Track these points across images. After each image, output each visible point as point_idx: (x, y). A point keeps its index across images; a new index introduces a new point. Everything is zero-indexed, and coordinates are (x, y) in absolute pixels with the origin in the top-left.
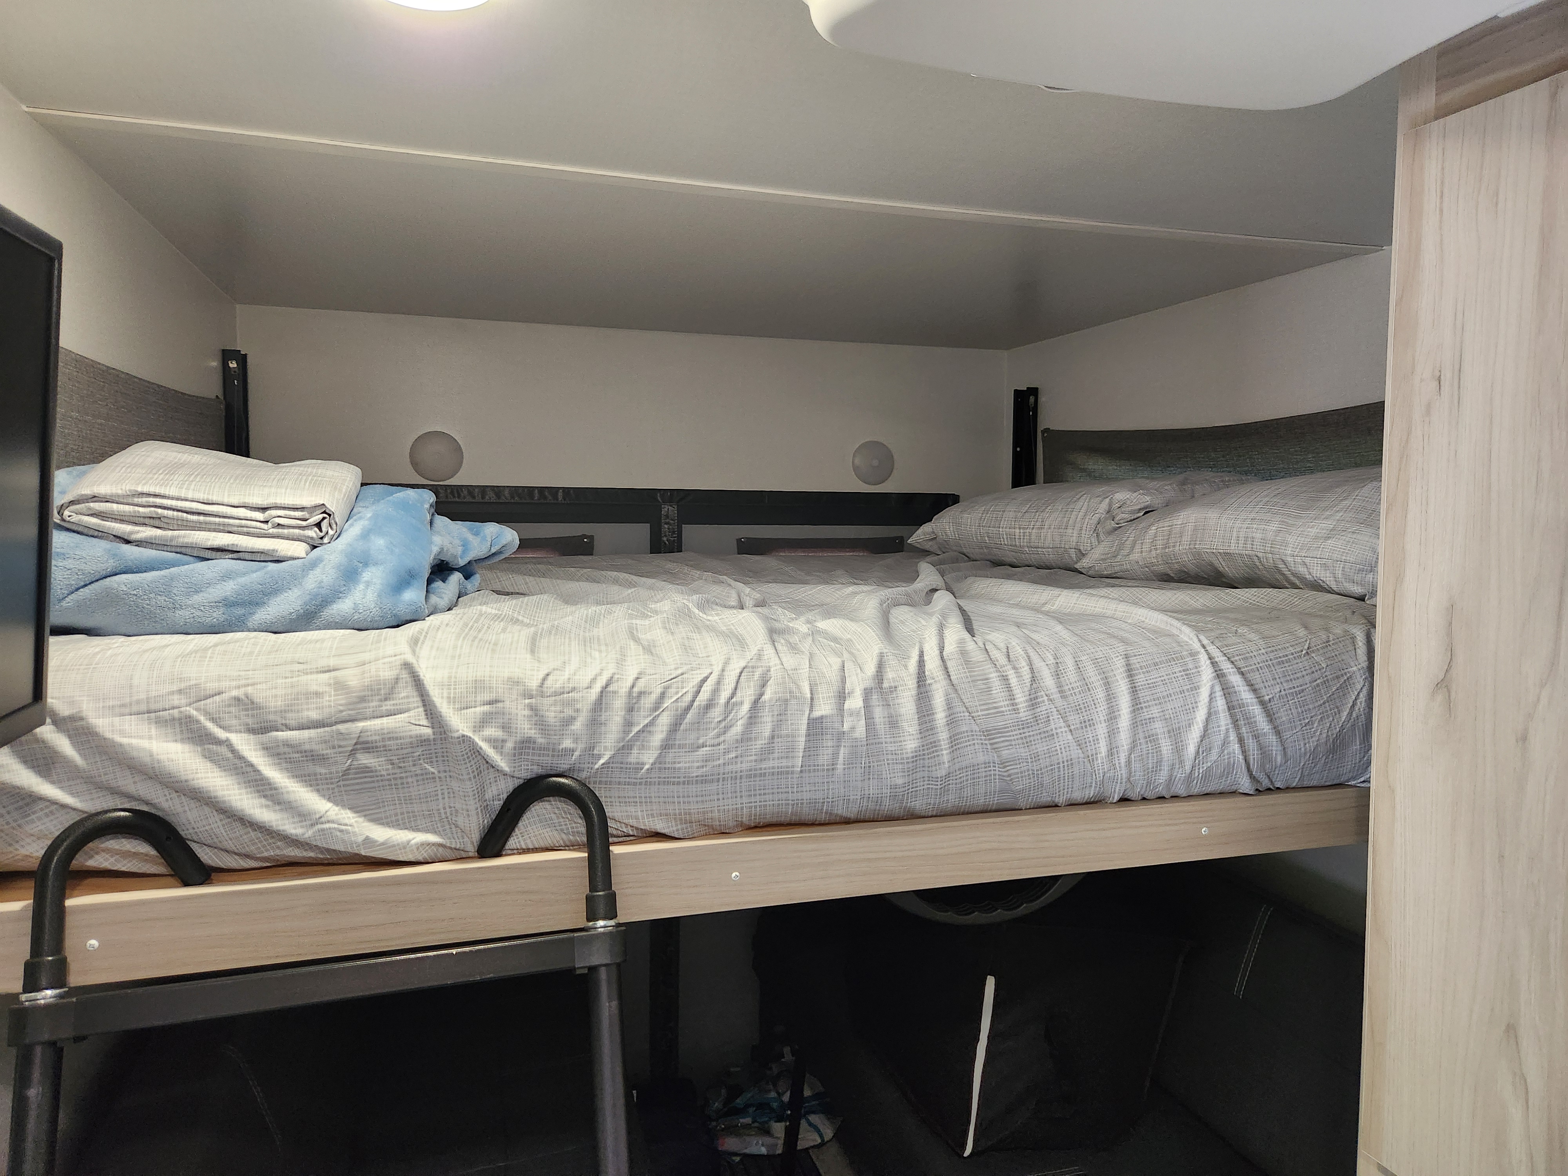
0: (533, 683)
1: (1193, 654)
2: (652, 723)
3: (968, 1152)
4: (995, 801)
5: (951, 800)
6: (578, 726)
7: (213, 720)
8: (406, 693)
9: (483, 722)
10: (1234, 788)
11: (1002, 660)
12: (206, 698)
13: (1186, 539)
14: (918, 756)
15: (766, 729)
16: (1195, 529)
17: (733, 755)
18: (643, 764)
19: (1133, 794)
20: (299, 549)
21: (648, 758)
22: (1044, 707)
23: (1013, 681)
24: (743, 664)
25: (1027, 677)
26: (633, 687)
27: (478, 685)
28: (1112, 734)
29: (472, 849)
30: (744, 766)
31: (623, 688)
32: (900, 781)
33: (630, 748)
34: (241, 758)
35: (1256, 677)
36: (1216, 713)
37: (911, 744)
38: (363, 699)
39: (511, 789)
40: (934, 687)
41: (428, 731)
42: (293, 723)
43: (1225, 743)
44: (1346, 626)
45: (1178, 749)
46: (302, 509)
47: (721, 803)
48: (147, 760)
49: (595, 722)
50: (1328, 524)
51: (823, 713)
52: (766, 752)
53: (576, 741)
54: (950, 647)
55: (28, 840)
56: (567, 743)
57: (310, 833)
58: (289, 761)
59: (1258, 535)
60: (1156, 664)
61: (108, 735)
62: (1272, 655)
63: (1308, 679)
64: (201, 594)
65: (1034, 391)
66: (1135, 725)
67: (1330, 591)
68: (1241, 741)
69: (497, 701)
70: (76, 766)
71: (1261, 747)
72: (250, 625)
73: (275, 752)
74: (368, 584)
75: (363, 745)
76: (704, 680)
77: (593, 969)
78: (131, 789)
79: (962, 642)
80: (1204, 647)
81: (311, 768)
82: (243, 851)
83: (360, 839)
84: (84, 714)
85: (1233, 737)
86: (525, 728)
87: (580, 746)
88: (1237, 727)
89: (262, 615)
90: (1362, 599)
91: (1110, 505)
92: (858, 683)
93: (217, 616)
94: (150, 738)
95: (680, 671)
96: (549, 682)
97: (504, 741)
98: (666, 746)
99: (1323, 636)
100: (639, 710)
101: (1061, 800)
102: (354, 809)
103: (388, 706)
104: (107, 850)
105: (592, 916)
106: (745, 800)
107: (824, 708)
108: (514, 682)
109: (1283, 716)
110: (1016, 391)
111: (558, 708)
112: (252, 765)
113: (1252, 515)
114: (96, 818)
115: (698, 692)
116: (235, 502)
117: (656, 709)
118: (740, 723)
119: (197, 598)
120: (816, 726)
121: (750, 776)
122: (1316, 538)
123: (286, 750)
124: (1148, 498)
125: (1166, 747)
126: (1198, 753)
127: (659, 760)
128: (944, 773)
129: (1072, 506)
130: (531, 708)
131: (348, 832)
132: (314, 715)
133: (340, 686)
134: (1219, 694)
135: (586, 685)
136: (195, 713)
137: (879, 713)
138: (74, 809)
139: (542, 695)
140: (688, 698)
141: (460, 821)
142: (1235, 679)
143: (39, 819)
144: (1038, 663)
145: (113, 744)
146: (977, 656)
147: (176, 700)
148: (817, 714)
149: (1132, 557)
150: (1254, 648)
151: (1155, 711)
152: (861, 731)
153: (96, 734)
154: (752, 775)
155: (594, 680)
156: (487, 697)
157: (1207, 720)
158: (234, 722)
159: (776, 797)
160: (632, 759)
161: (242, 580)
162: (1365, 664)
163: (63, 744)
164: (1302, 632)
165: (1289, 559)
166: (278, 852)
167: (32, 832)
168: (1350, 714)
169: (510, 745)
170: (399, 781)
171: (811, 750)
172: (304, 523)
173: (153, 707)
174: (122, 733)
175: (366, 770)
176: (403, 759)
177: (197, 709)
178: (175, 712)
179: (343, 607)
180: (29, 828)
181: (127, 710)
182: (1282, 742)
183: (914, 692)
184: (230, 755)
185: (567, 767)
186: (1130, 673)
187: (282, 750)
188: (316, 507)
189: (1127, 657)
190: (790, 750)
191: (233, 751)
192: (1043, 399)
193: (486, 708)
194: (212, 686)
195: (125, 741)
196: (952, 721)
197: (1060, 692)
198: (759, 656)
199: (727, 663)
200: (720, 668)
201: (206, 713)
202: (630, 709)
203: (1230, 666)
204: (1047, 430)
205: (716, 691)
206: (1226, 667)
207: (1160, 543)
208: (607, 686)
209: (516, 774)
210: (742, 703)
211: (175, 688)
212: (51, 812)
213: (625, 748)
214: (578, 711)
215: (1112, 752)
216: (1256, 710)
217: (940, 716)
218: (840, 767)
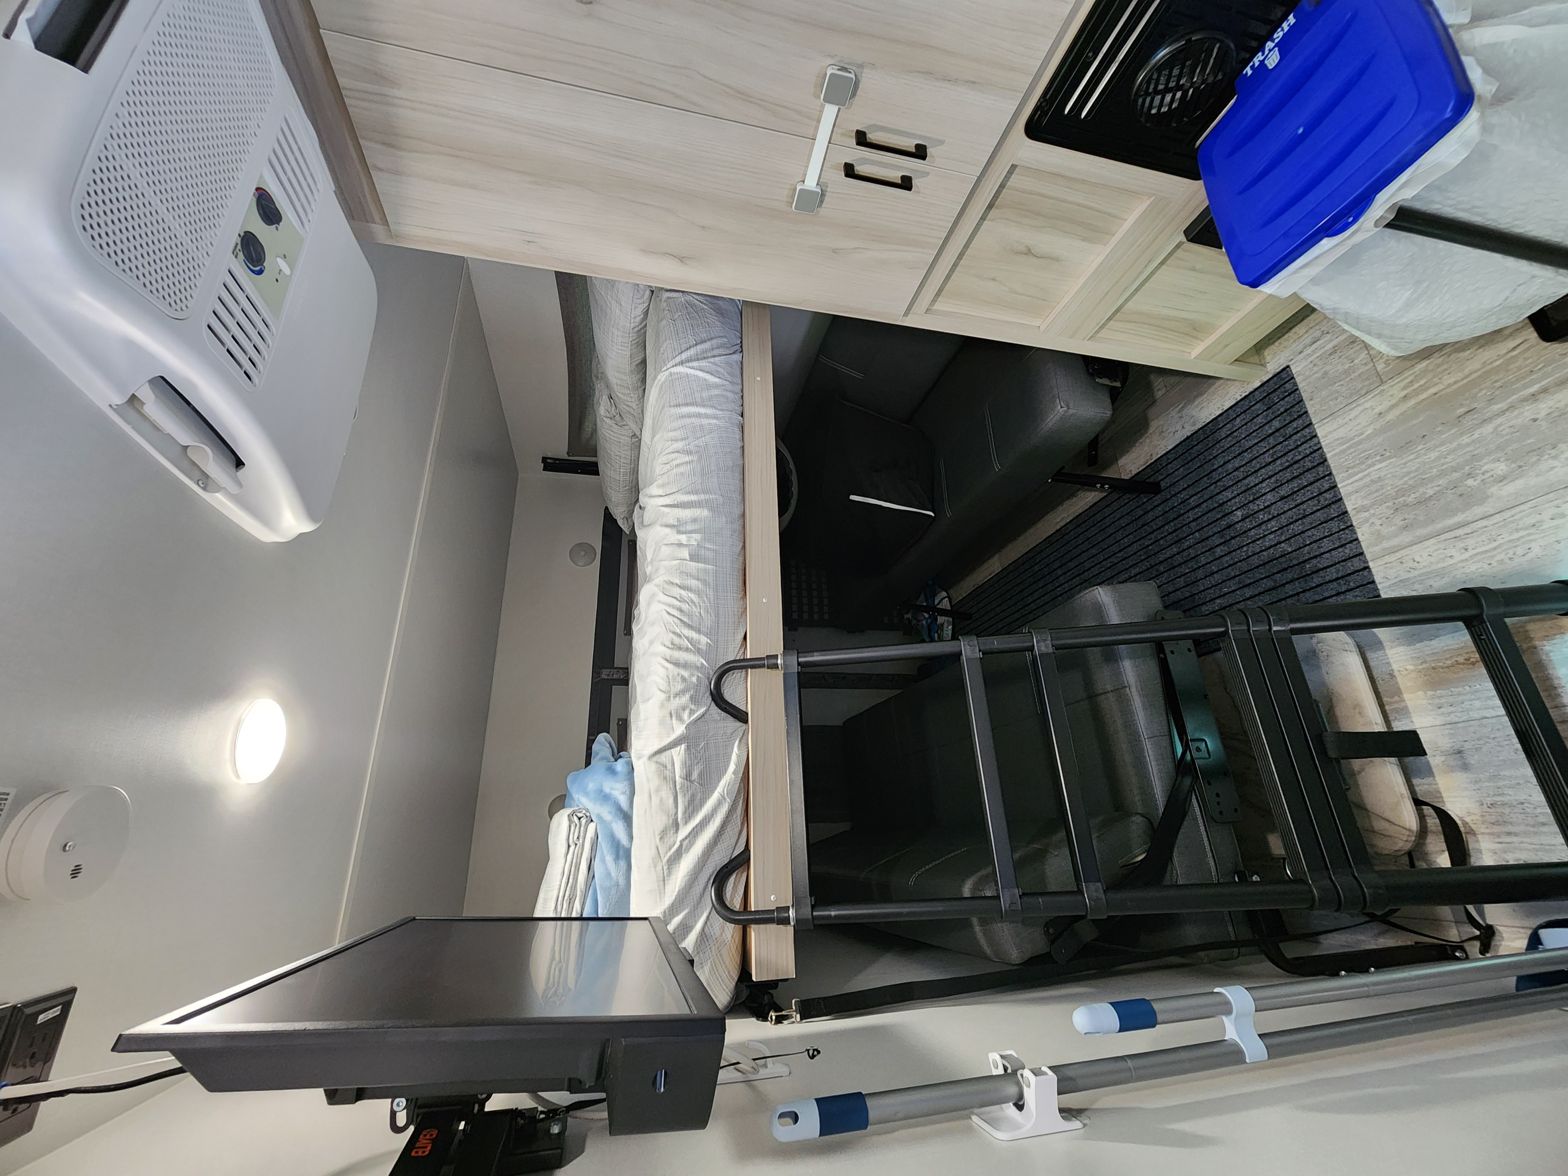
0: (663, 696)
1: (671, 374)
2: (687, 638)
3: (932, 514)
4: (738, 475)
5: (737, 496)
6: (686, 674)
7: (670, 849)
8: (664, 758)
9: (680, 719)
10: (739, 363)
11: (668, 466)
12: (659, 854)
13: (623, 377)
14: (711, 509)
15: (694, 583)
16: (619, 372)
17: (705, 599)
18: (707, 642)
19: (739, 410)
20: (592, 826)
21: (704, 640)
22: (692, 447)
23: (678, 462)
24: (661, 593)
25: (676, 455)
26: (668, 647)
27: (662, 722)
28: (707, 416)
29: (744, 726)
30: (711, 593)
31: (668, 653)
32: (724, 519)
33: (699, 649)
34: (689, 834)
35: (684, 346)
36: (700, 366)
37: (705, 513)
38: (665, 778)
39: (716, 708)
40: (679, 500)
41: (683, 746)
42: (674, 811)
43: (714, 364)
44: (663, 300)
45: (717, 386)
46: (570, 827)
47: (729, 606)
48: (687, 878)
49: (685, 666)
50: (614, 303)
51: (688, 554)
52: (705, 582)
53: (693, 675)
54: (660, 492)
55: (724, 936)
56: (694, 679)
57: (728, 800)
58: (693, 812)
59: (620, 339)
60: (675, 393)
61: (673, 898)
62: (674, 338)
63: (686, 322)
64: (611, 872)
65: (544, 460)
66: (704, 406)
67: (649, 305)
68: (714, 356)
69: (671, 713)
70: (688, 913)
71: (718, 348)
72: (629, 847)
73: (688, 818)
74: (612, 789)
75: (688, 777)
76: (668, 613)
77: (799, 664)
78: (702, 886)
79: (659, 486)
80: (667, 369)
81: (697, 801)
82: (737, 834)
83: (733, 776)
84: (663, 911)
85: (712, 360)
86: (685, 699)
87: (696, 673)
88: (707, 358)
89: (624, 841)
90: (652, 292)
91: (607, 417)
92: (675, 537)
93: (622, 863)
94: (677, 878)
95: (663, 625)
96: (664, 689)
97: (691, 710)
98: (699, 631)
99: (666, 312)
100: (680, 645)
101: (740, 444)
102: (719, 782)
103: (669, 766)
104: (732, 900)
105: (776, 666)
106: (729, 594)
107: (685, 553)
108: (662, 706)
109: (704, 336)
110: (543, 470)
111: (677, 684)
112: (694, 829)
113: (610, 342)
114: (715, 903)
115: (673, 616)
116: (563, 860)
117: (680, 636)
118: (690, 595)
119: (613, 874)
120: (694, 558)
121: (717, 592)
122: (621, 310)
123: (688, 812)
124: (604, 397)
125: (715, 392)
126: (719, 377)
127: (706, 635)
128: (721, 498)
129: (608, 439)
130: (675, 697)
131: (729, 782)
132: (671, 800)
133: (658, 790)
134: (690, 364)
135: (665, 671)
136: (666, 858)
137: (689, 527)
138: (710, 913)
139: (669, 692)
140: (676, 620)
141: (729, 731)
142: (684, 356)
143: (713, 930)
144: (671, 449)
145: (678, 895)
146: (665, 479)
147: (659, 868)
148: (688, 557)
149: (635, 407)
150: (670, 345)
151: (697, 395)
152: (697, 536)
153: (673, 904)
154: (716, 590)
155: (664, 667)
156: (668, 717)
157: (702, 371)
158: (672, 839)
159: (728, 579)
160: (704, 648)
161: (605, 852)
162: (681, 294)
163: (677, 920)
164: (664, 322)
165: (632, 325)
166: (739, 817)
167: (720, 933)
168: (704, 304)
169: (693, 707)
170: (707, 760)
171: (705, 561)
172: (578, 825)
173: (662, 879)
174: (673, 892)
175: (700, 775)
176: (696, 758)
177: (665, 857)
178: (665, 868)
179: (623, 801)
180: (718, 934)
181: (663, 891)
182: (716, 337)
183: (680, 509)
184: (688, 840)
185: (706, 680)
186: (678, 405)
187: (687, 815)
188: (570, 820)
189: (670, 406)
190: (705, 571)
191: (686, 838)
192: (550, 455)
193: (674, 718)
194: (654, 851)
195: (677, 890)
196: (696, 492)
197: (685, 439)
198: (658, 586)
199: (659, 602)
200: (662, 605)
201: (667, 853)
202: (680, 648)
203: (677, 358)
204: (568, 453)
205: (673, 607)
206: (678, 359)
207: (627, 392)
208: (667, 660)
209: (709, 704)
210: (680, 594)
211: (653, 869)
212: (711, 925)
213: (699, 651)
214: (678, 674)
215: (715, 417)
216: (700, 348)
217: (693, 498)
218: (715, 547)
